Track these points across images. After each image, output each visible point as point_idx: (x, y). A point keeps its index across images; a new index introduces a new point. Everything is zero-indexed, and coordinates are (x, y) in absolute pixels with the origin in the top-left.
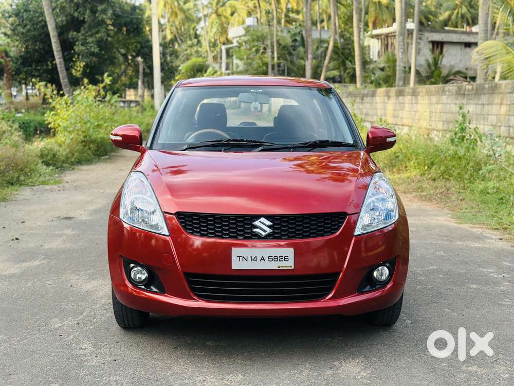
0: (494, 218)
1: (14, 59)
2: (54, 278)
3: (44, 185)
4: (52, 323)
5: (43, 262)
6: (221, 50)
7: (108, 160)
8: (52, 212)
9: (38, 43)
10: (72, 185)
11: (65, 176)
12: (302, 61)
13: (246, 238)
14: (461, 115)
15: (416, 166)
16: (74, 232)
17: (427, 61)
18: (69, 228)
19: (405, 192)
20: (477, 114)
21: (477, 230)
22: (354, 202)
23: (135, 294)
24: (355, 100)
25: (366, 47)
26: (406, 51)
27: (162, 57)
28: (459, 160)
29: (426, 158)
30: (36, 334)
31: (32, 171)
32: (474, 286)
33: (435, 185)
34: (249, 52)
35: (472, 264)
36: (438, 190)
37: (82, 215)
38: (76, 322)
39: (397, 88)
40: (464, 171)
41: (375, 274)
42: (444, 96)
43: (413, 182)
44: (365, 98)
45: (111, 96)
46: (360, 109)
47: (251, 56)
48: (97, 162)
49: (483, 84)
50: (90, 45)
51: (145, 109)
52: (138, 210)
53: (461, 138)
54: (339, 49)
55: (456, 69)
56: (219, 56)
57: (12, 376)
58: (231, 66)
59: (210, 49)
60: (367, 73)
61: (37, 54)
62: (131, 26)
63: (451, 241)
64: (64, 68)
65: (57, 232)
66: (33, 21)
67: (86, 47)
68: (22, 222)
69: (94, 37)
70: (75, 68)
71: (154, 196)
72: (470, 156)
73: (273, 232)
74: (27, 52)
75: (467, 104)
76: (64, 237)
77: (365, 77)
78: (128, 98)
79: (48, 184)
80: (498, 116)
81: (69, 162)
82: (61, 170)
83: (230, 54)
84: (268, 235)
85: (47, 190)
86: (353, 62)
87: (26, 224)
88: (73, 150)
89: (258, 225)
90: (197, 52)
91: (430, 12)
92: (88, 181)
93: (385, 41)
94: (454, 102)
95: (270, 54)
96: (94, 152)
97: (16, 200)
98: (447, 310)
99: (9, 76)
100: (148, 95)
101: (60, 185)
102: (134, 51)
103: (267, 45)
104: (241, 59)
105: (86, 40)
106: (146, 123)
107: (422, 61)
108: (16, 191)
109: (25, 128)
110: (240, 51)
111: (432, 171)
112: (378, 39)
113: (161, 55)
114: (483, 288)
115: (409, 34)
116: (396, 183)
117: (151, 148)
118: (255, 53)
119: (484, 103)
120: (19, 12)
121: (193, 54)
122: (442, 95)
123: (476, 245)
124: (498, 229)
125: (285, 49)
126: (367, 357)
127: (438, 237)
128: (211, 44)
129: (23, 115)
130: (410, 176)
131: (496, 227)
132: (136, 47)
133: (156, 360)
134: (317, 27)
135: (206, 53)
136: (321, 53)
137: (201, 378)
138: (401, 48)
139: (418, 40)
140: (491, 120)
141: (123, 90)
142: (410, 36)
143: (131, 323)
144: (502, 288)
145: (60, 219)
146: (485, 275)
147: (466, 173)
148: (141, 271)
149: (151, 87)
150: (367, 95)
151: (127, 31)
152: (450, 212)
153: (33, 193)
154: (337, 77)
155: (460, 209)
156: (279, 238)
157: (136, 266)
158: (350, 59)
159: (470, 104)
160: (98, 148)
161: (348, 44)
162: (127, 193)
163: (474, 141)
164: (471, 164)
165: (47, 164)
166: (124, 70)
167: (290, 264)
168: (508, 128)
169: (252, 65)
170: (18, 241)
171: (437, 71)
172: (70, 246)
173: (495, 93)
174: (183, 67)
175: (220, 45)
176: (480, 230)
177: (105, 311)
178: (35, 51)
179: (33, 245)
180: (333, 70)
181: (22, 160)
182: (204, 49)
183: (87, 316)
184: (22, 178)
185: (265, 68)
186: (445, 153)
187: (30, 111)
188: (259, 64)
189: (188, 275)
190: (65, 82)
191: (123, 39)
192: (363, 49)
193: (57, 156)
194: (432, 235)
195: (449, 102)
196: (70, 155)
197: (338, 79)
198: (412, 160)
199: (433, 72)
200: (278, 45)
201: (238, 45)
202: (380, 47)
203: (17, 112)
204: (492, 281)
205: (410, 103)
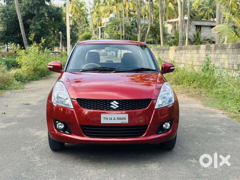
0: (221, 104)
1: (1, 32)
2: (22, 130)
3: (16, 90)
4: (21, 149)
5: (16, 123)
6: (99, 29)
7: (46, 79)
8: (20, 102)
9: (13, 25)
10: (29, 90)
11: (26, 86)
12: (136, 34)
13: (107, 110)
14: (207, 59)
15: (187, 82)
16: (30, 110)
17: (194, 34)
18: (28, 108)
19: (181, 93)
20: (215, 58)
21: (213, 110)
22: (155, 95)
23: (58, 135)
24: (160, 52)
25: (165, 27)
26: (183, 30)
27: (71, 32)
28: (206, 79)
29: (191, 78)
30: (14, 153)
31: (11, 83)
32: (209, 133)
33: (195, 90)
34: (111, 30)
35: (209, 124)
36: (196, 92)
37: (34, 103)
38: (32, 148)
39: (179, 46)
40: (208, 84)
41: (164, 126)
42: (200, 50)
43: (185, 89)
44: (165, 51)
45: (47, 49)
46: (162, 56)
47: (113, 32)
48: (40, 80)
49: (218, 45)
50: (37, 25)
51: (63, 56)
52: (60, 98)
53: (207, 69)
54: (153, 28)
55: (207, 38)
56: (97, 31)
57: (4, 170)
58: (103, 36)
59: (93, 28)
60: (166, 39)
61: (12, 30)
62: (56, 17)
63: (201, 114)
64: (25, 37)
65: (22, 110)
66: (11, 15)
67: (35, 26)
68: (7, 106)
69: (39, 22)
70: (30, 36)
71: (67, 91)
72: (211, 77)
73: (119, 107)
74: (8, 29)
75: (210, 54)
76: (26, 112)
77: (165, 41)
78: (55, 51)
79: (18, 89)
80: (224, 59)
81: (27, 79)
82: (24, 83)
83: (103, 31)
84: (117, 109)
85: (17, 92)
86: (159, 35)
87: (9, 107)
88: (29, 74)
89: (113, 104)
90: (87, 29)
91: (195, 12)
92: (36, 88)
93: (174, 25)
94: (204, 53)
95: (121, 30)
96: (39, 75)
97: (3, 96)
98: (197, 143)
100: (64, 50)
101: (24, 90)
102: (57, 29)
103: (120, 26)
104: (108, 33)
105: (35, 23)
106: (63, 62)
107: (191, 34)
108: (4, 92)
109: (7, 64)
110: (107, 29)
111: (194, 84)
112: (171, 24)
113: (71, 31)
114: (213, 134)
115: (185, 22)
117: (66, 71)
118: (114, 30)
119: (218, 53)
120: (4, 11)
121: (86, 30)
123: (212, 116)
124: (222, 109)
125: (128, 28)
126: (160, 162)
127: (195, 113)
128: (94, 26)
129: (6, 58)
131: (221, 109)
132: (59, 27)
133: (67, 163)
134: (143, 18)
135: (91, 30)
136: (145, 30)
137: (87, 171)
138: (181, 28)
139: (190, 25)
140: (221, 61)
141: (52, 47)
142: (186, 22)
143: (56, 148)
144: (222, 134)
145: (24, 104)
146: (215, 129)
147: (209, 85)
148: (61, 125)
149: (65, 46)
150: (165, 50)
151: (55, 19)
152: (201, 102)
153: (11, 93)
155: (206, 101)
156: (122, 110)
157: (59, 122)
158: (158, 33)
159: (212, 54)
160: (41, 73)
161: (157, 26)
162: (55, 91)
163: (213, 70)
164: (212, 81)
165: (18, 80)
166: (53, 38)
167: (126, 121)
168: (229, 65)
169: (113, 36)
170: (5, 114)
171: (198, 39)
172: (29, 116)
173: (223, 49)
174: (81, 36)
175: (98, 26)
176: (214, 110)
178: (12, 28)
179: (12, 116)
180: (150, 38)
181: (6, 78)
182: (91, 28)
183: (37, 145)
184: (6, 86)
185: (118, 37)
186: (200, 76)
187: (9, 56)
188: (116, 35)
189: (81, 126)
190: (26, 43)
191: (53, 23)
192: (164, 28)
193: (22, 77)
194: (192, 112)
195: (202, 53)
196: (28, 76)
197: (152, 42)
198: (185, 79)
199: (196, 39)
200: (125, 26)
201: (106, 26)
202: (172, 28)
203: (3, 57)
204: (217, 131)
205: (184, 53)
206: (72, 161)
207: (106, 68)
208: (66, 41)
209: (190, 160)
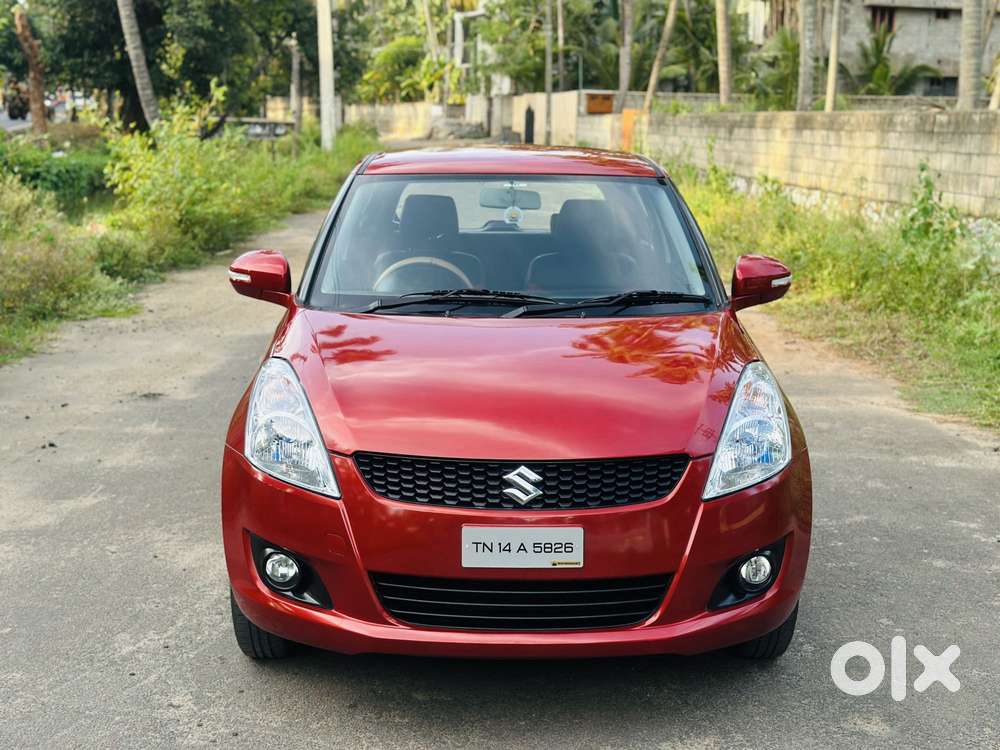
0: (985, 399)
1: (48, 42)
2: (123, 537)
3: (105, 319)
4: (116, 645)
5: (101, 498)
6: (453, 22)
8: (121, 383)
9: (94, 11)
10: (160, 318)
11: (147, 297)
12: (613, 46)
13: (490, 506)
14: (924, 184)
15: (832, 281)
16: (161, 430)
17: (861, 45)
18: (153, 420)
19: (810, 338)
20: (956, 173)
21: (950, 428)
24: (717, 131)
25: (740, 16)
26: (818, 25)
27: (336, 40)
28: (918, 273)
29: (852, 267)
30: (84, 671)
31: (84, 289)
32: (939, 563)
33: (870, 323)
34: (508, 28)
35: (937, 511)
36: (875, 335)
37: (177, 388)
38: (162, 642)
39: (798, 113)
40: (927, 295)
41: (744, 571)
42: (892, 135)
43: (827, 314)
44: (736, 131)
46: (725, 151)
47: (513, 36)
48: (207, 264)
49: (971, 114)
50: (195, 14)
53: (923, 228)
54: (685, 22)
55: (919, 63)
56: (449, 33)
58: (472, 55)
59: (432, 21)
60: (741, 71)
61: (92, 32)
63: (897, 454)
65: (128, 430)
67: (187, 17)
68: (63, 406)
70: (167, 58)
72: (939, 265)
73: (544, 496)
74: (73, 29)
75: (937, 151)
76: (143, 441)
77: (736, 81)
78: (270, 117)
79: (113, 316)
80: (996, 177)
81: (154, 264)
82: (138, 283)
83: (471, 32)
84: (534, 501)
85: (110, 329)
86: (712, 49)
87: (70, 409)
88: (162, 242)
89: (513, 480)
90: (406, 24)
92: (190, 309)
93: (777, 6)
94: (912, 146)
95: (550, 33)
96: (202, 243)
97: (51, 354)
98: (884, 621)
99: (38, 76)
100: (310, 110)
101: (138, 319)
102: (280, 26)
103: (543, 15)
104: (493, 42)
105: (187, 3)
106: (306, 177)
107: (851, 44)
108: (53, 331)
109: (70, 181)
110: (490, 27)
111: (864, 291)
113: (336, 35)
114: (958, 568)
116: (793, 315)
118: (519, 30)
119: (972, 151)
121: (399, 28)
122: (888, 132)
123: (946, 464)
124: (990, 425)
125: (580, 21)
126: (725, 733)
127: (872, 445)
128: (435, 10)
129: (66, 155)
130: (821, 299)
131: (987, 422)
132: (285, 19)
133: (314, 734)
135: (423, 29)
136: (652, 29)
138: (809, 30)
139: (845, 4)
140: (983, 187)
141: (260, 100)
143: (267, 653)
144: (994, 567)
145: (135, 397)
146: (964, 538)
147: (931, 300)
148: (286, 561)
149: (314, 95)
150: (740, 125)
152: (897, 384)
153: (85, 337)
154: (682, 78)
155: (918, 378)
156: (556, 506)
157: (277, 553)
158: (707, 42)
159: (942, 152)
160: (212, 234)
161: (704, 11)
162: (258, 404)
163: (948, 233)
164: (943, 281)
165: (111, 272)
166: (263, 63)
167: (576, 558)
169: (514, 55)
170: (53, 449)
171: (881, 66)
172: (155, 461)
173: (993, 133)
174: (378, 56)
175: (450, 11)
176: (955, 426)
177: (218, 617)
178: (89, 26)
179: (82, 459)
180: (674, 63)
181: (62, 267)
182: (420, 19)
183: (184, 628)
184: (64, 304)
185: (538, 59)
187: (80, 145)
188: (527, 52)
189: (375, 575)
190: (147, 95)
192: (733, 21)
193: (130, 256)
194: (860, 439)
195: (902, 146)
196: (157, 251)
197: (683, 81)
198: (826, 268)
199: (873, 68)
200: (565, 13)
201: (488, 14)
202: (768, 17)
203: (54, 148)
204: (975, 552)
205: (824, 145)
206: (333, 721)
207: (486, 292)
208: (318, 81)
209: (859, 722)
